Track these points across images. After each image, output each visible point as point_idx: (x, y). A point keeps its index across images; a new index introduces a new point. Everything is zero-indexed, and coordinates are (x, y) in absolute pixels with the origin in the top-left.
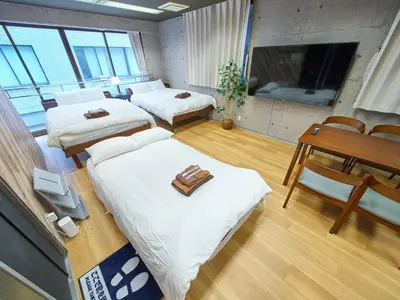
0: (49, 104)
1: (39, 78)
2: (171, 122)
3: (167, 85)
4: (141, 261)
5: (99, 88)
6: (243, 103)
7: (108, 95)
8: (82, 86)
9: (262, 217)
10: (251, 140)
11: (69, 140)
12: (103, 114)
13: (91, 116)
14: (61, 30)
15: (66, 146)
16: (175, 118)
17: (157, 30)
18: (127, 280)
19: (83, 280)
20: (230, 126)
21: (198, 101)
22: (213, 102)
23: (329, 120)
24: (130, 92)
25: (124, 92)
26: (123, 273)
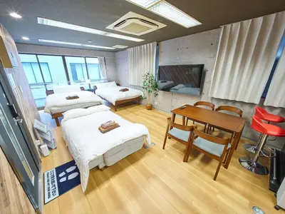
0: (49, 92)
1: (47, 79)
2: (114, 104)
3: (118, 85)
4: (77, 168)
5: (79, 85)
6: (157, 95)
7: (82, 89)
8: (69, 84)
9: (149, 153)
10: (160, 116)
11: (55, 110)
12: (76, 97)
13: (70, 98)
14: (63, 57)
15: (53, 113)
16: (116, 102)
17: (114, 56)
18: (67, 175)
19: (46, 174)
20: (151, 108)
21: (132, 93)
22: (142, 94)
23: (197, 104)
24: (96, 88)
25: (92, 88)
26: (66, 172)
